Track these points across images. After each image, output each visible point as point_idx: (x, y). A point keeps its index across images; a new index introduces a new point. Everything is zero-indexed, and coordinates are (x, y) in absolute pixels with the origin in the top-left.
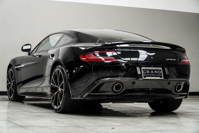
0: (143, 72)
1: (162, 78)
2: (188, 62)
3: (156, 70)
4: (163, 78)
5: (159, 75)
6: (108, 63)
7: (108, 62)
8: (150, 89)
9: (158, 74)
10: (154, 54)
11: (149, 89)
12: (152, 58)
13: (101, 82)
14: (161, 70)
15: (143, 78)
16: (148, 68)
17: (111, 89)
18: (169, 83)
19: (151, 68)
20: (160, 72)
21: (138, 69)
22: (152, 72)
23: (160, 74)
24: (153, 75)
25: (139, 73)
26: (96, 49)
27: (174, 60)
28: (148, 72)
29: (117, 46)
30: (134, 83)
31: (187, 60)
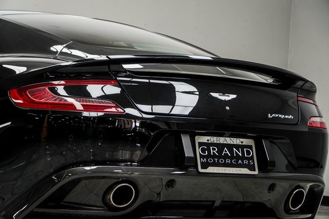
0: (199, 151)
1: (255, 170)
2: (322, 123)
3: (237, 146)
4: (256, 172)
5: (246, 162)
6: (94, 118)
7: (93, 114)
8: (217, 204)
9: (243, 158)
10: (234, 96)
11: (214, 202)
12: (228, 108)
13: (70, 175)
14: (250, 147)
15: (201, 170)
16: (214, 139)
17: (100, 199)
18: (272, 188)
19: (222, 140)
20: (248, 153)
21: (186, 140)
22: (226, 151)
23: (249, 159)
24: (228, 161)
25: (188, 153)
26: (57, 73)
27: (290, 117)
28: (214, 151)
29: (126, 66)
30: (171, 183)
31: (318, 120)
